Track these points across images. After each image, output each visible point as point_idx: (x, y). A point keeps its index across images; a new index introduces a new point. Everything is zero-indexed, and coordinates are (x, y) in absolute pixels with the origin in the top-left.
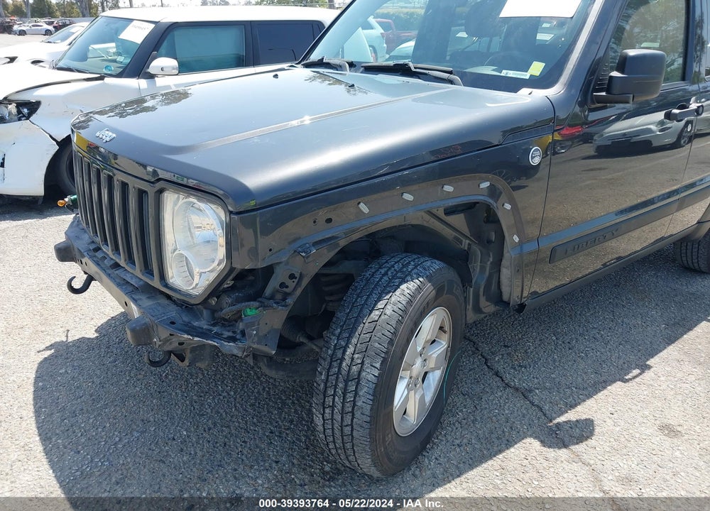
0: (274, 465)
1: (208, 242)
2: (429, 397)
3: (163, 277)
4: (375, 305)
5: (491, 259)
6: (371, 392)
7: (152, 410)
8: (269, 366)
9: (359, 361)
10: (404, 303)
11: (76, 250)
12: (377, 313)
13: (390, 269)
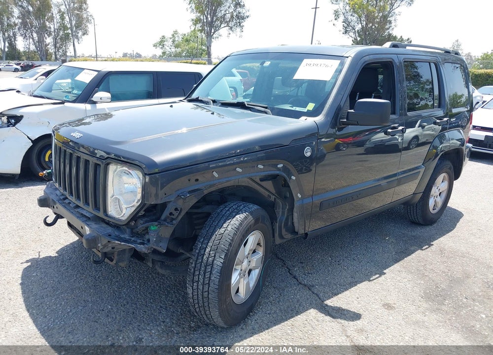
0: (162, 323)
1: (132, 192)
2: (252, 284)
3: (105, 211)
4: (222, 225)
5: (287, 208)
6: (219, 271)
7: (90, 295)
8: (161, 268)
9: (213, 255)
10: (237, 224)
11: (51, 200)
12: (223, 229)
13: (230, 208)
